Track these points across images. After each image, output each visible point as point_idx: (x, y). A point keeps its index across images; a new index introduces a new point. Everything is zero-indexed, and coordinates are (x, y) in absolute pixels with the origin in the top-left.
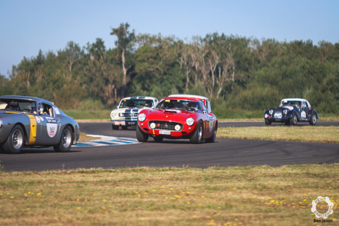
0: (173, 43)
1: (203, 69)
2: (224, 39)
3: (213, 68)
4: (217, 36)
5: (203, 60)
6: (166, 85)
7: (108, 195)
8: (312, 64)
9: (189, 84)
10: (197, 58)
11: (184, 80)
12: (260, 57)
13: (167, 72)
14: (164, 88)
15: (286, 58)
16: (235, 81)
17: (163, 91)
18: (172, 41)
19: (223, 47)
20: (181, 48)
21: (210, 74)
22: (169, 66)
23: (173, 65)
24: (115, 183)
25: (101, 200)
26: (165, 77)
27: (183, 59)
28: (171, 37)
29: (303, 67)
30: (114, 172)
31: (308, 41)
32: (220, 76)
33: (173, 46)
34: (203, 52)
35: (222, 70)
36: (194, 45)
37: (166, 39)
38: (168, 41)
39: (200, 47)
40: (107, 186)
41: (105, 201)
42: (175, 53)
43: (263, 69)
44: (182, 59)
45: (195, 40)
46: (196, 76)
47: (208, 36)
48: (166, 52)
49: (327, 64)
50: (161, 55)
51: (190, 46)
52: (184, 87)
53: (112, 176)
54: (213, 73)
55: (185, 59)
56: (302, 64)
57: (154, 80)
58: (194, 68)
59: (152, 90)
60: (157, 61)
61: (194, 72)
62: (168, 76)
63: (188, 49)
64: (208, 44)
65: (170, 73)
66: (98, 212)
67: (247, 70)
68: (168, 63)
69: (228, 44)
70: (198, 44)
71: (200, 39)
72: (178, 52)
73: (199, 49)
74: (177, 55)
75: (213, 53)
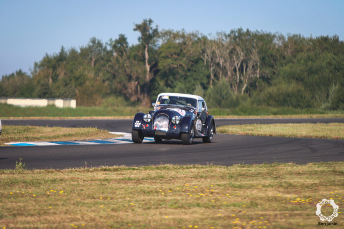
0: (196, 39)
1: (228, 65)
2: (249, 35)
3: (237, 65)
4: (242, 32)
5: (228, 56)
6: (190, 82)
7: (131, 193)
8: (338, 60)
9: (213, 81)
10: (222, 54)
11: (208, 77)
12: (285, 53)
13: (191, 69)
14: (188, 85)
15: (312, 54)
16: (260, 78)
17: (186, 88)
18: (196, 37)
19: (248, 43)
20: (205, 44)
21: (235, 70)
22: (193, 62)
23: (197, 61)
24: (138, 181)
25: (124, 198)
26: (189, 74)
27: (208, 55)
28: (195, 32)
29: (330, 64)
30: (137, 169)
31: (334, 37)
32: (244, 72)
33: (197, 42)
34: (227, 48)
35: (247, 66)
36: (218, 41)
37: (190, 35)
38: (192, 37)
39: (224, 43)
40: (130, 184)
41: (128, 198)
42: (199, 49)
43: (289, 65)
44: (206, 55)
45: (219, 36)
46: (221, 72)
47: (232, 32)
48: (190, 48)
50: (185, 51)
51: (215, 42)
52: (208, 83)
53: (136, 174)
54: (237, 69)
55: (209, 54)
56: (328, 60)
57: (178, 76)
58: (218, 64)
59: (175, 87)
60: (180, 57)
61: (218, 69)
62: (191, 72)
63: (212, 45)
64: (233, 40)
65: (194, 69)
66: (121, 210)
67: (272, 66)
68: (192, 59)
69: (253, 40)
70: (223, 40)
71: (225, 35)
72: (202, 48)
73: (223, 45)
74: (201, 52)
75: (238, 49)
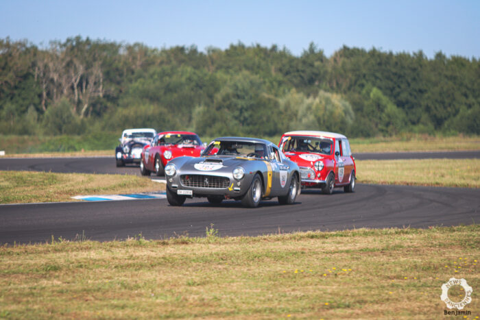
0: (24, 49)
1: (63, 81)
2: (90, 44)
3: (75, 80)
4: (81, 40)
5: (64, 70)
8: (201, 75)
9: (46, 101)
10: (56, 68)
11: (40, 96)
12: (133, 67)
13: (19, 86)
14: (16, 106)
15: (167, 67)
16: (104, 96)
17: (17, 110)
18: (24, 46)
19: (88, 54)
20: (35, 55)
21: (72, 88)
22: (21, 77)
23: (26, 76)
26: (16, 92)
27: (39, 69)
28: (22, 41)
29: (190, 79)
31: (192, 46)
32: (84, 90)
33: (25, 53)
34: (63, 60)
35: (87, 83)
36: (51, 51)
37: (16, 44)
38: (19, 47)
39: (59, 54)
42: (28, 62)
43: (139, 80)
44: (37, 69)
46: (55, 90)
47: (68, 40)
48: (16, 60)
49: (220, 75)
50: (11, 64)
51: (47, 52)
52: (40, 103)
54: (75, 86)
55: (41, 68)
56: (188, 75)
57: (3, 95)
58: (52, 80)
60: (5, 71)
61: (51, 86)
62: (19, 90)
63: (44, 56)
64: (69, 51)
65: (22, 86)
67: (118, 83)
68: (19, 74)
69: (94, 50)
70: (57, 50)
71: (60, 44)
72: (32, 60)
73: (57, 57)
74: (30, 64)
75: (77, 62)
